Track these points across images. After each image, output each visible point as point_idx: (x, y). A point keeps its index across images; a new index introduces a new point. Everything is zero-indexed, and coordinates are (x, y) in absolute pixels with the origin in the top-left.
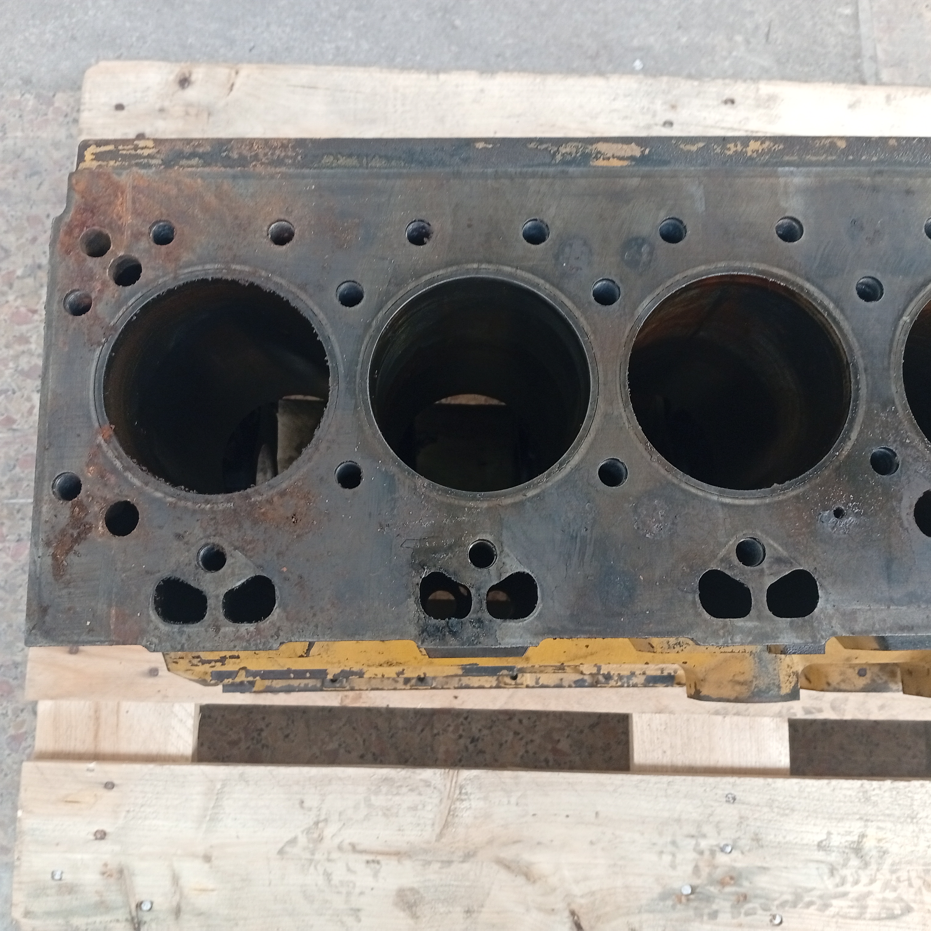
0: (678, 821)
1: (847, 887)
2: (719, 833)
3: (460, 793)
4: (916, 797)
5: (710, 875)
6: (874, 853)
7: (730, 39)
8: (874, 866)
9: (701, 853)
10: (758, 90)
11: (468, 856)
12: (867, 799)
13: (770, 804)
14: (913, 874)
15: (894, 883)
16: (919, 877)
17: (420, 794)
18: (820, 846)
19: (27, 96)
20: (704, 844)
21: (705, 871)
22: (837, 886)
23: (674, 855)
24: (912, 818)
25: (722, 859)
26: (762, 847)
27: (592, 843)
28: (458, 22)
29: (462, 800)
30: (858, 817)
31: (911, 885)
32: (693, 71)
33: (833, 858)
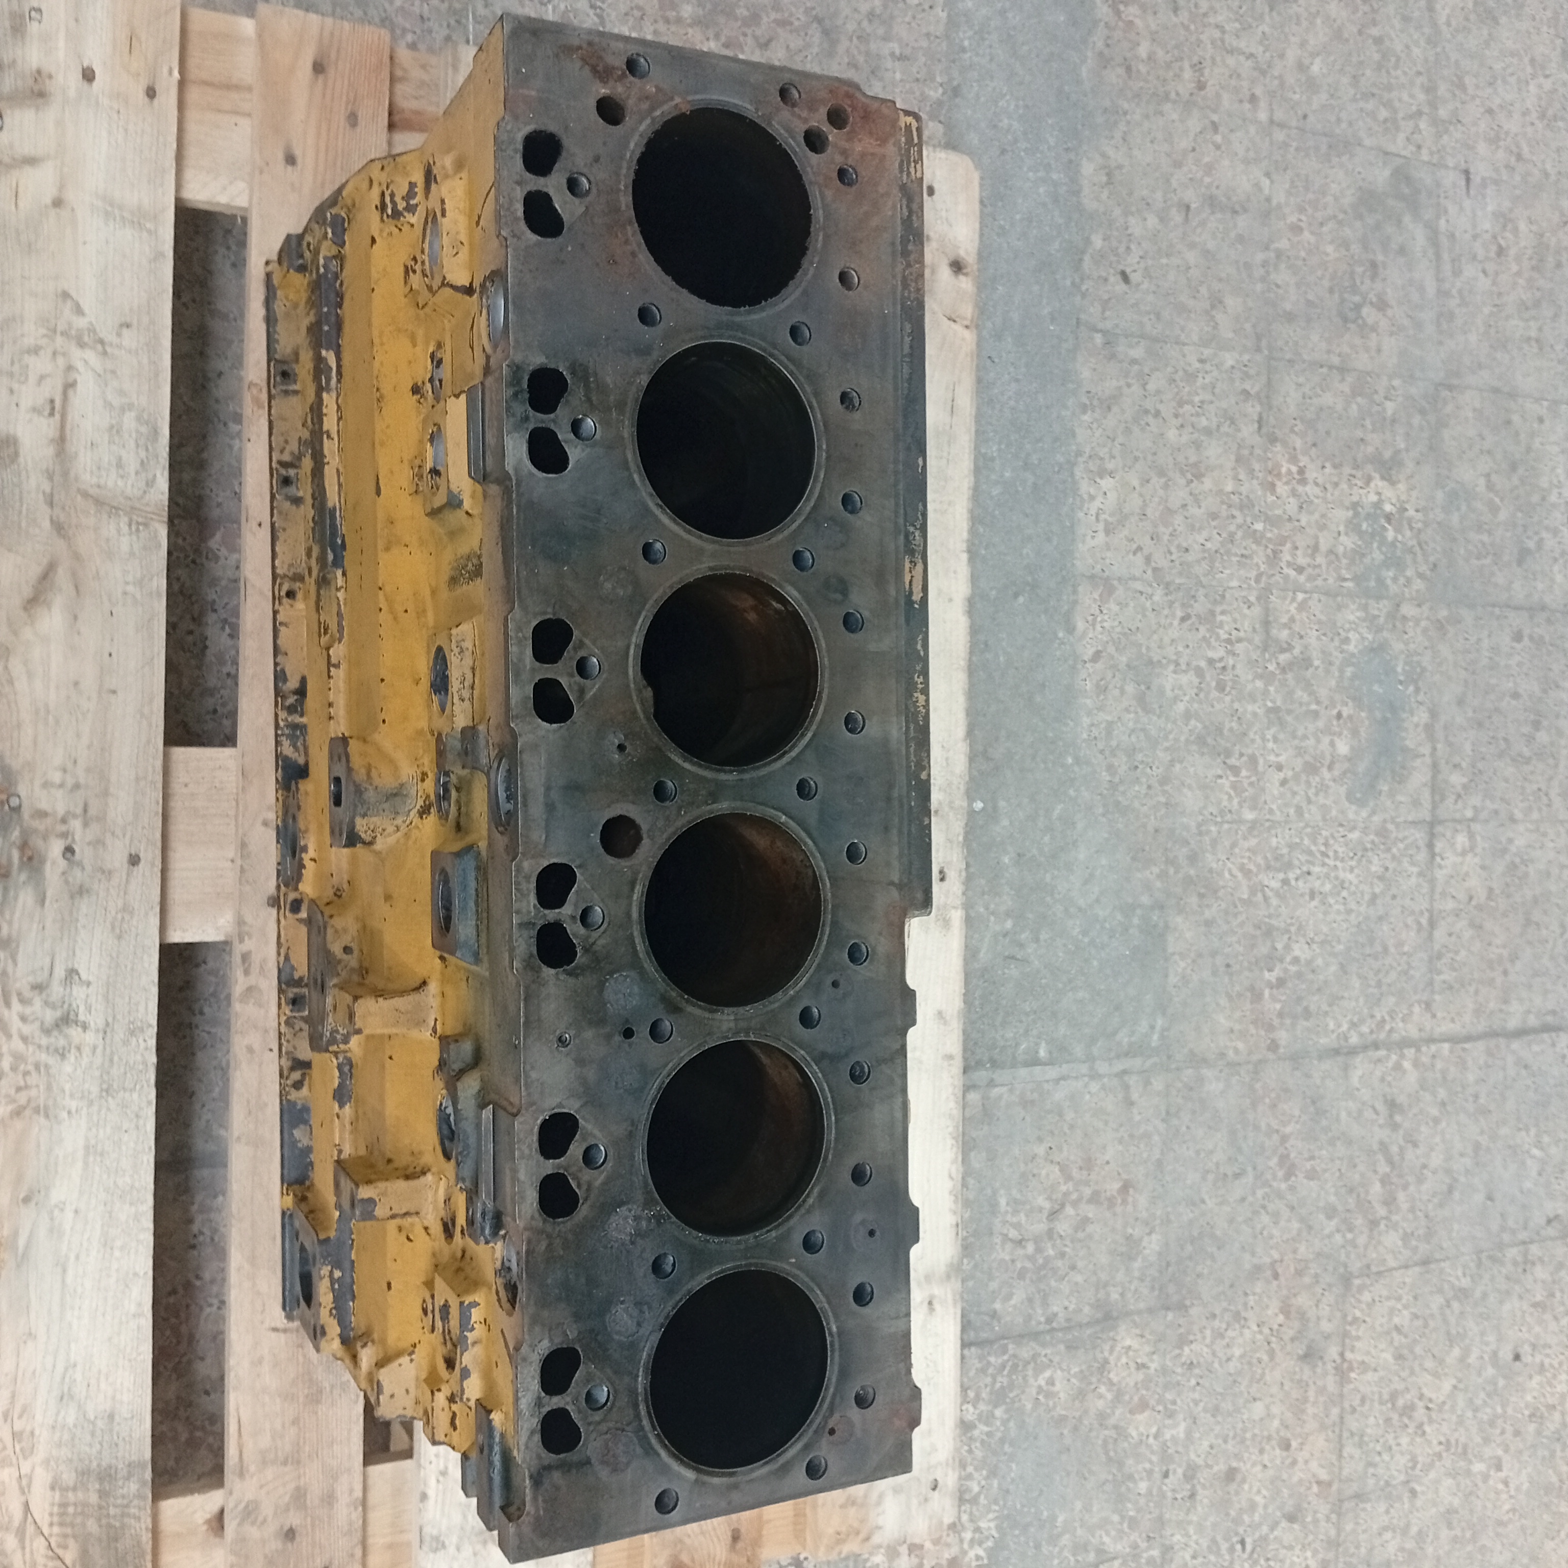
0: (106, 793)
1: (16, 1006)
2: (89, 844)
3: (138, 523)
4: (135, 1096)
5: (36, 831)
6: (62, 1042)
7: (1008, 914)
8: (44, 1041)
9: (64, 821)
10: (955, 908)
11: (59, 528)
12: (132, 1033)
13: (127, 909)
14: (33, 1093)
15: (22, 1067)
16: (29, 1101)
17: (137, 473)
18: (72, 973)
19: (940, 90)
20: (76, 825)
21: (40, 825)
22: (19, 994)
23: (61, 786)
24: (107, 1091)
25: (56, 848)
26: (72, 897)
27: (76, 684)
28: (1021, 599)
29: (130, 525)
30: (110, 1020)
31: (19, 1089)
32: (972, 870)
33: (57, 990)
